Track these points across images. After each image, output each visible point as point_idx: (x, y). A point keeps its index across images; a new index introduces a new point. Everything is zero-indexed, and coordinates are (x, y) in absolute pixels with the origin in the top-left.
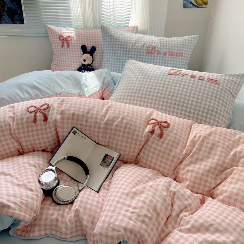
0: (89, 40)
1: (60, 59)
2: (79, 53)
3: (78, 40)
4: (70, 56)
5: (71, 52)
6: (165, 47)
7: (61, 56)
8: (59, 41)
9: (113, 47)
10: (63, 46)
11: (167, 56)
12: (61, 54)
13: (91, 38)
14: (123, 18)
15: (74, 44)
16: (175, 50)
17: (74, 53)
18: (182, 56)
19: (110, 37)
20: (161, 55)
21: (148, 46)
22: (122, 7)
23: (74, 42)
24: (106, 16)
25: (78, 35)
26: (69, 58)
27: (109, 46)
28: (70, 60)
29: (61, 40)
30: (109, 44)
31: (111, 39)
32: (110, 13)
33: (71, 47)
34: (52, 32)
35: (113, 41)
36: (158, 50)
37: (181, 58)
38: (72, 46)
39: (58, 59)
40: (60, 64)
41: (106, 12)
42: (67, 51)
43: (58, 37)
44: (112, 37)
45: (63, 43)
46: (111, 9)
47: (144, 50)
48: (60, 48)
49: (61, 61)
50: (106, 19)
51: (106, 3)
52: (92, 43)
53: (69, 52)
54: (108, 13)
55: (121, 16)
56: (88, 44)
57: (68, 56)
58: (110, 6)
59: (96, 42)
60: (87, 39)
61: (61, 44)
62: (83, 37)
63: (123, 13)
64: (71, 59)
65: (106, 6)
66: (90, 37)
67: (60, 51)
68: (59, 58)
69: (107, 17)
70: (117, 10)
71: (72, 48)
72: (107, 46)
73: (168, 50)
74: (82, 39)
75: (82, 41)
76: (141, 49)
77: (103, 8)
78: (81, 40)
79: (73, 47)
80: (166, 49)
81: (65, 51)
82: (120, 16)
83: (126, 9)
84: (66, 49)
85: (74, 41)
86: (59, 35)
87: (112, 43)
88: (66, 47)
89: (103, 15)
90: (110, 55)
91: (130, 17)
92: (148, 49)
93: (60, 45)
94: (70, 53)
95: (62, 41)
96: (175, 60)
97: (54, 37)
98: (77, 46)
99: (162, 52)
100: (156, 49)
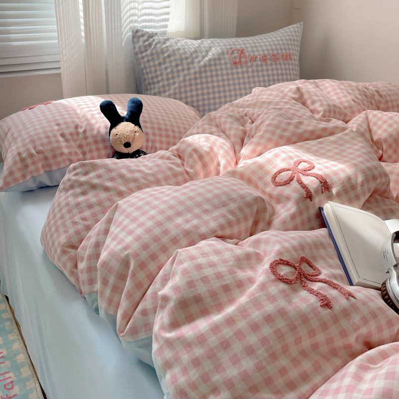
6: (260, 49)
11: (269, 62)
16: (277, 50)
18: (291, 59)
20: (259, 63)
21: (230, 51)
36: (249, 55)
37: (290, 62)
73: (266, 52)
80: (263, 50)
92: (233, 56)
96: (283, 66)
99: (259, 57)
100: (247, 54)
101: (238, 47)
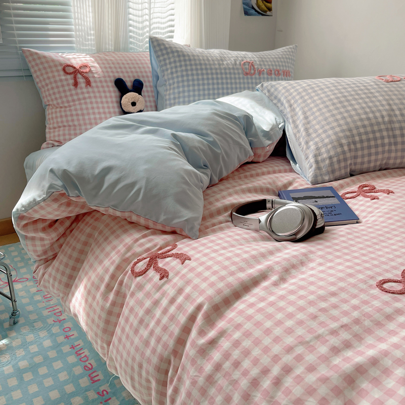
0: (124, 70)
1: (74, 113)
2: (113, 94)
3: (104, 70)
4: (97, 102)
5: (97, 95)
6: (266, 63)
7: (75, 105)
8: (64, 76)
9: (187, 70)
10: (76, 84)
12: (74, 101)
13: (127, 66)
14: (163, 33)
15: (100, 77)
16: (279, 66)
17: (103, 94)
19: (176, 54)
20: (266, 76)
21: (243, 62)
22: (162, 13)
23: (99, 75)
24: (135, 30)
25: (100, 62)
26: (95, 105)
27: (179, 69)
28: (96, 111)
29: (70, 74)
30: (176, 67)
31: (179, 56)
32: (142, 22)
33: (93, 84)
34: (43, 60)
35: (185, 60)
36: (258, 69)
38: (95, 82)
39: (68, 113)
40: (76, 123)
41: (136, 22)
42: (88, 92)
43: (60, 68)
44: (180, 54)
45: (75, 78)
46: (144, 15)
47: (238, 69)
48: (70, 90)
49: (77, 115)
50: (136, 35)
51: (135, 5)
52: (131, 74)
53: (92, 95)
54: (139, 22)
55: (161, 29)
56: (124, 77)
57: (91, 103)
58: (142, 10)
59: (137, 72)
60: (120, 68)
61: (72, 82)
62: (112, 66)
63: (164, 23)
64: (98, 108)
65: (136, 10)
66: (123, 64)
67: (71, 95)
68: (70, 110)
69: (138, 31)
70: (155, 18)
71: (97, 87)
72: (174, 70)
73: (271, 67)
74: (110, 68)
75: (112, 72)
76: (233, 69)
77: (131, 14)
78: (109, 70)
79: (99, 84)
80: (269, 65)
81: (83, 93)
82: (159, 28)
83: (168, 16)
84: (85, 90)
85: (97, 73)
86: (61, 64)
87: (183, 63)
88: (83, 85)
89: (131, 28)
90: (183, 86)
91: (172, 32)
92: (244, 67)
93: (68, 85)
94: (95, 97)
95: (72, 76)
97: (49, 70)
98: (106, 81)
99: (265, 70)
100: (256, 67)
101: (248, 60)
